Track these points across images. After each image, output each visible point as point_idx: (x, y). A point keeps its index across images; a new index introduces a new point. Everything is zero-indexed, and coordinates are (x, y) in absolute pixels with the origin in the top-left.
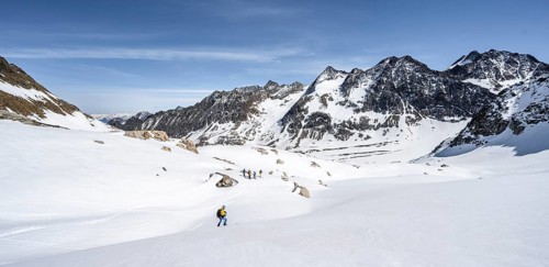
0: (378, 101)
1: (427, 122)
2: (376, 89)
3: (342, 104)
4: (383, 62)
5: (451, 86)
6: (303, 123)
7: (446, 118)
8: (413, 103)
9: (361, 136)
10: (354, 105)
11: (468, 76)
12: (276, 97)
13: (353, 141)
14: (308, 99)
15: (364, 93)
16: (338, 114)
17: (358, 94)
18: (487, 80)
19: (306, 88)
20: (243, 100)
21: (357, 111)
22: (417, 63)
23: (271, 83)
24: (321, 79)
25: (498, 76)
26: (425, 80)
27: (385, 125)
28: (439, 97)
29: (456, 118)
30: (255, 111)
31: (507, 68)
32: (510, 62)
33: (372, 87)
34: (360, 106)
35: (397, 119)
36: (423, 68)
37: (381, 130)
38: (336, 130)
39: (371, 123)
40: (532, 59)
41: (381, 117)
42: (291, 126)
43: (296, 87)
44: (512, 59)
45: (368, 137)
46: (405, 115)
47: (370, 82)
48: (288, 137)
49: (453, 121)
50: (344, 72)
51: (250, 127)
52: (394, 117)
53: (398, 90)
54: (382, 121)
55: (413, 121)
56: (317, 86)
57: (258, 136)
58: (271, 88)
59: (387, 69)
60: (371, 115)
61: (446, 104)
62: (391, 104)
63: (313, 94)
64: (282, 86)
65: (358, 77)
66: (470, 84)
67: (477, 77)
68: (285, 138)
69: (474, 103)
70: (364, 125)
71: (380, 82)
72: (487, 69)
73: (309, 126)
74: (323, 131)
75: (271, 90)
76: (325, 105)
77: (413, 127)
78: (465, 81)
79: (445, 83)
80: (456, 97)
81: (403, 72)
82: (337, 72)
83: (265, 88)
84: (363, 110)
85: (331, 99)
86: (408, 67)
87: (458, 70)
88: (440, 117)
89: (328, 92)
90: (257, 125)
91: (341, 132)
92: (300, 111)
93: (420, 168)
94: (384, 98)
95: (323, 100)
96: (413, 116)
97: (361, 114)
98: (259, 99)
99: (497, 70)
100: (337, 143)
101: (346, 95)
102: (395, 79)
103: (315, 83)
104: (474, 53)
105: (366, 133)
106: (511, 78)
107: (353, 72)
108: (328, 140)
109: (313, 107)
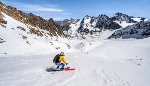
0: (98, 26)
1: (107, 30)
3: (91, 26)
4: (100, 16)
5: (112, 23)
6: (83, 31)
8: (105, 26)
9: (95, 34)
10: (93, 27)
11: (116, 20)
12: (74, 23)
13: (94, 35)
14: (83, 25)
15: (96, 24)
16: (90, 29)
17: (94, 24)
19: (81, 20)
20: (67, 25)
21: (94, 28)
22: (107, 16)
23: (72, 19)
24: (85, 19)
25: (121, 20)
26: (108, 21)
27: (100, 31)
28: (110, 25)
29: (112, 30)
30: (70, 28)
32: (124, 17)
33: (97, 22)
34: (95, 27)
35: (102, 30)
36: (107, 18)
39: (97, 31)
40: (128, 16)
41: (99, 29)
42: (80, 32)
43: (78, 20)
44: (125, 16)
47: (97, 21)
48: (80, 34)
50: (90, 17)
51: (70, 32)
53: (102, 23)
54: (99, 31)
55: (105, 30)
56: (85, 21)
57: (73, 34)
58: (72, 20)
59: (101, 18)
60: (97, 29)
61: (111, 27)
62: (101, 27)
63: (84, 23)
64: (75, 20)
65: (94, 19)
68: (79, 35)
70: (96, 31)
71: (99, 21)
72: (120, 18)
74: (87, 33)
75: (72, 21)
76: (87, 26)
77: (105, 32)
79: (111, 22)
80: (113, 25)
82: (89, 17)
83: (71, 20)
84: (95, 28)
86: (105, 18)
87: (114, 18)
88: (109, 30)
89: (87, 23)
90: (72, 31)
91: (91, 33)
92: (82, 28)
93: (106, 40)
94: (100, 25)
95: (87, 25)
96: (105, 29)
97: (95, 29)
98: (69, 24)
100: (90, 35)
101: (92, 24)
102: (102, 20)
103: (84, 19)
104: (118, 13)
105: (96, 33)
106: (123, 20)
107: (93, 17)
108: (89, 35)
109: (85, 27)
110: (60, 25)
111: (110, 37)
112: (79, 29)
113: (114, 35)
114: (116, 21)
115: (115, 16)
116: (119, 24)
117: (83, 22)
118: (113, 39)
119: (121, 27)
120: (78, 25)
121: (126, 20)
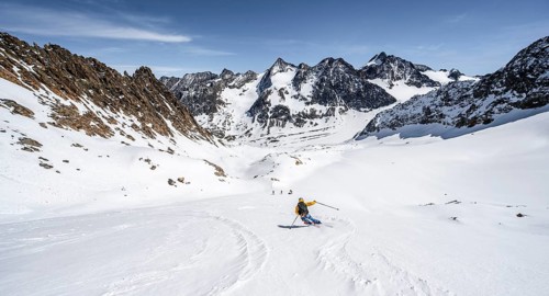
0: (321, 96)
1: (351, 111)
2: (320, 86)
3: (296, 97)
4: (323, 61)
5: (366, 86)
6: (270, 115)
7: (362, 109)
8: (344, 98)
9: (311, 123)
10: (304, 99)
11: (376, 76)
12: (234, 87)
13: (307, 128)
14: (269, 93)
15: (311, 89)
16: (296, 107)
17: (307, 89)
19: (260, 76)
20: (210, 93)
21: (308, 104)
22: (346, 65)
23: (226, 71)
24: (274, 71)
25: (393, 77)
26: (351, 80)
27: (326, 115)
28: (358, 94)
29: (367, 109)
30: (221, 102)
31: (398, 71)
32: (400, 67)
33: (317, 84)
34: (309, 99)
35: (333, 110)
36: (349, 68)
37: (324, 118)
38: (294, 120)
39: (317, 113)
40: (412, 66)
41: (324, 109)
42: (260, 117)
43: (251, 76)
44: (403, 64)
45: (316, 124)
46: (339, 107)
47: (315, 79)
48: (259, 126)
49: (365, 111)
50: (293, 66)
51: (223, 118)
53: (334, 88)
54: (325, 112)
55: (343, 111)
56: (273, 78)
57: (233, 126)
58: (227, 76)
59: (327, 69)
60: (317, 107)
61: (362, 99)
62: (331, 98)
63: (272, 88)
64: (238, 75)
65: (305, 73)
66: (376, 85)
68: (256, 128)
70: (313, 115)
71: (322, 80)
72: (388, 72)
73: (274, 116)
74: (285, 120)
75: (227, 78)
76: (283, 98)
77: (343, 116)
79: (363, 83)
80: (368, 95)
81: (338, 72)
82: (287, 64)
83: (222, 76)
84: (312, 103)
85: (287, 93)
86: (341, 68)
88: (358, 109)
89: (283, 86)
90: (229, 116)
91: (298, 120)
92: (265, 104)
93: (349, 146)
94: (325, 93)
95: (282, 93)
96: (343, 108)
97: (311, 106)
98: (218, 88)
99: (393, 72)
100: (296, 130)
101: (298, 89)
102: (332, 78)
103: (269, 74)
104: (383, 54)
105: (315, 121)
106: (399, 78)
107: (300, 66)
108: (290, 127)
109: (274, 100)
110: (181, 94)
111: (362, 133)
112: (253, 107)
113: (374, 128)
114: (377, 82)
115: (373, 62)
116: (388, 91)
117: (266, 82)
118: (372, 139)
119: (394, 100)
120: (250, 93)
121: (408, 77)
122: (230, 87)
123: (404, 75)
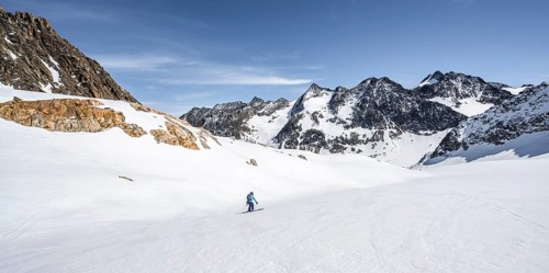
0: (364, 118)
1: (406, 135)
2: (361, 107)
3: (332, 121)
4: (364, 82)
5: (423, 105)
6: (300, 141)
7: (421, 132)
8: (394, 119)
9: (353, 150)
10: (343, 122)
11: (434, 95)
12: (263, 114)
14: (300, 117)
15: (351, 111)
16: (331, 131)
17: (345, 111)
18: (450, 99)
19: (292, 104)
20: (234, 119)
21: (347, 127)
22: (394, 84)
23: (256, 99)
24: (307, 96)
25: (457, 95)
26: (402, 99)
27: (373, 140)
28: (414, 114)
29: (429, 132)
30: (246, 129)
31: (464, 88)
32: (465, 83)
33: (358, 105)
34: (349, 123)
35: (382, 133)
36: (399, 88)
37: (370, 144)
38: (330, 146)
39: (360, 138)
40: (481, 81)
41: (369, 133)
42: (288, 143)
43: (282, 104)
44: (467, 80)
45: (360, 151)
46: (388, 130)
47: (355, 100)
49: (426, 134)
50: (328, 90)
52: (379, 132)
53: (380, 108)
54: (370, 137)
55: (395, 135)
56: (305, 103)
58: (256, 104)
59: (369, 89)
60: (360, 131)
61: (420, 120)
62: (376, 121)
63: (304, 112)
64: (268, 102)
65: (343, 96)
66: (437, 103)
67: (442, 95)
69: (441, 119)
70: (354, 140)
71: (364, 101)
72: (449, 89)
73: (305, 142)
74: (319, 147)
75: (257, 106)
76: (317, 122)
77: (396, 141)
78: (432, 100)
79: (418, 102)
80: (428, 114)
81: (383, 92)
82: (322, 89)
83: (251, 104)
84: (352, 126)
85: (321, 116)
86: (387, 87)
87: (426, 90)
88: (416, 132)
89: (317, 110)
91: (335, 147)
92: (294, 128)
94: (369, 115)
95: (315, 117)
96: (395, 131)
97: (351, 130)
98: (247, 116)
99: (456, 90)
101: (335, 112)
102: (377, 98)
103: (302, 99)
105: (357, 147)
106: (466, 96)
107: (337, 90)
108: (325, 154)
109: (306, 124)
110: (204, 121)
111: (435, 154)
112: (281, 132)
113: (457, 145)
115: (426, 83)
116: (454, 109)
117: (299, 106)
119: (465, 118)
120: (281, 120)
121: (480, 94)
122: (259, 115)
123: (473, 92)
